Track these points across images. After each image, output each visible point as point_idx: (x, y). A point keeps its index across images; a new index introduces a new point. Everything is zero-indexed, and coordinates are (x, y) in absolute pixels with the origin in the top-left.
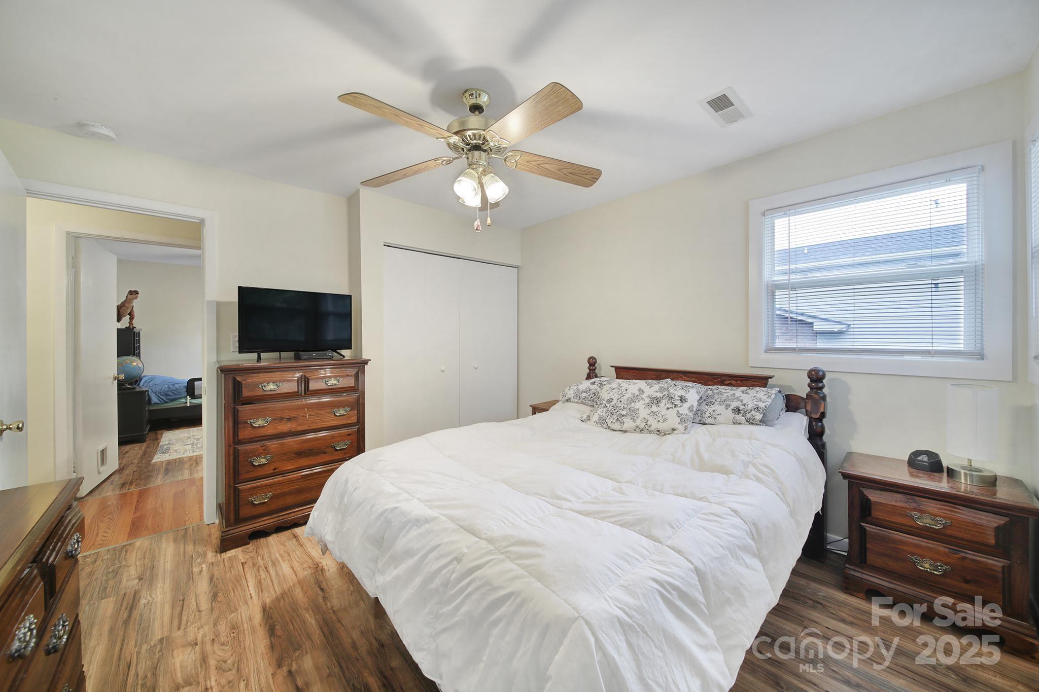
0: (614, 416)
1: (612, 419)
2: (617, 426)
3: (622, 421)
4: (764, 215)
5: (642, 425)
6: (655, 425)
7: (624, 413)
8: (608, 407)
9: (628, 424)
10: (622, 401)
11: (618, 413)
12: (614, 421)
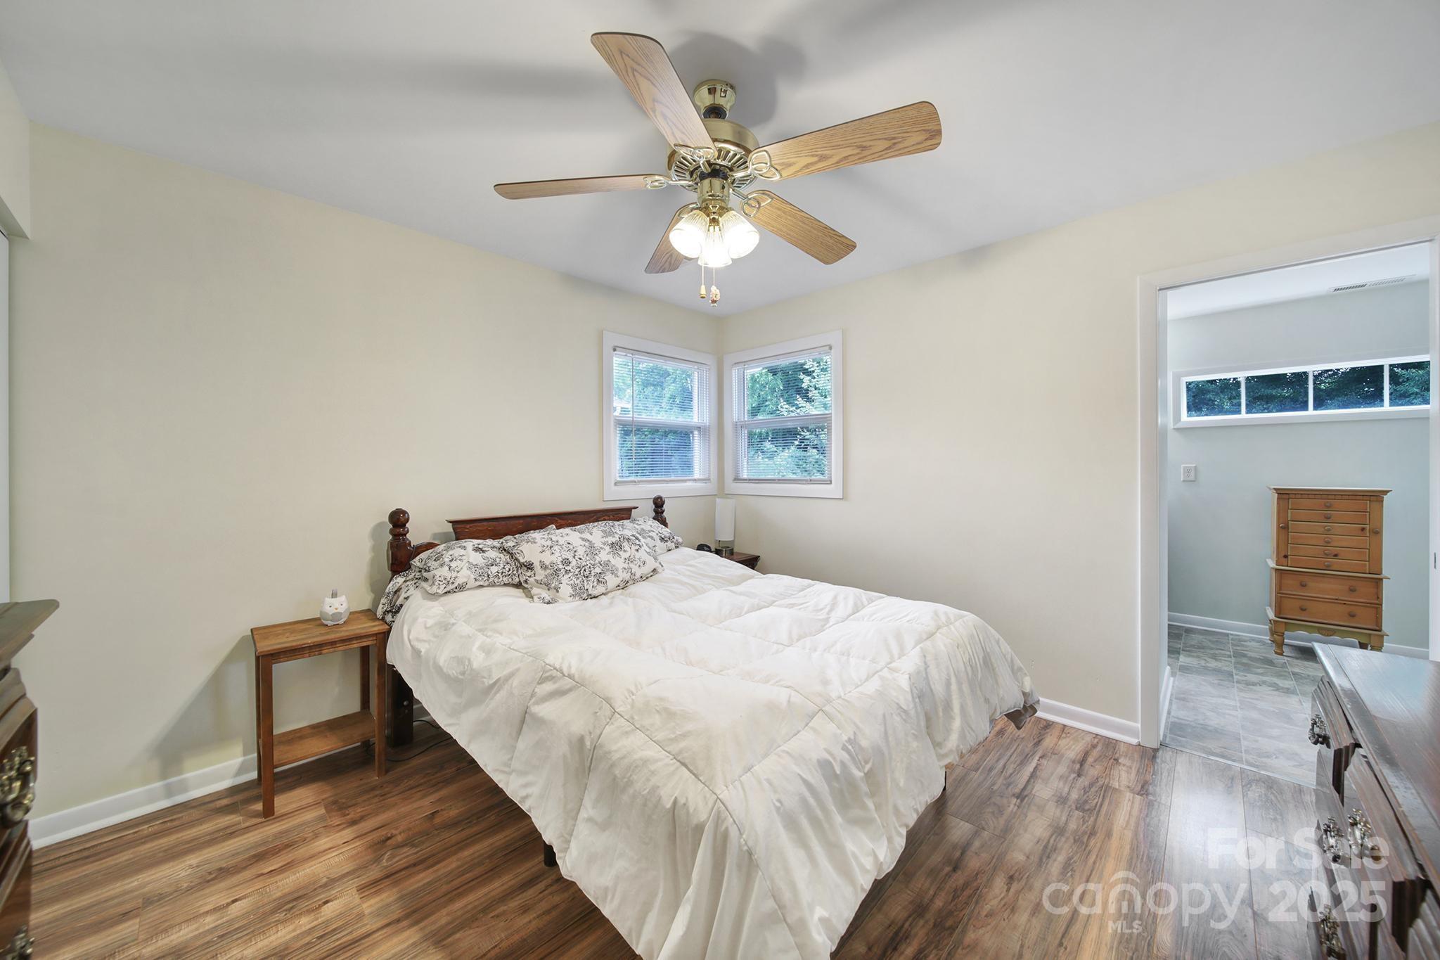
0: (592, 578)
1: (591, 583)
2: (600, 589)
3: (604, 581)
4: (615, 350)
5: (627, 576)
6: (639, 573)
7: (598, 570)
8: (572, 570)
9: (612, 581)
10: (581, 557)
11: (593, 574)
12: (595, 583)
